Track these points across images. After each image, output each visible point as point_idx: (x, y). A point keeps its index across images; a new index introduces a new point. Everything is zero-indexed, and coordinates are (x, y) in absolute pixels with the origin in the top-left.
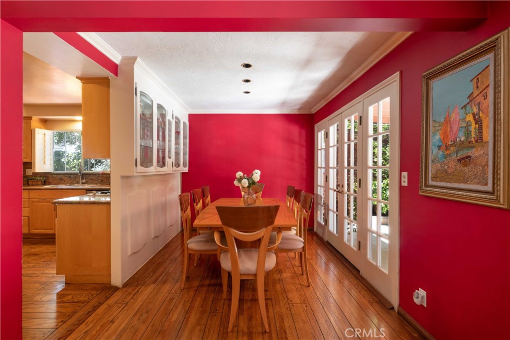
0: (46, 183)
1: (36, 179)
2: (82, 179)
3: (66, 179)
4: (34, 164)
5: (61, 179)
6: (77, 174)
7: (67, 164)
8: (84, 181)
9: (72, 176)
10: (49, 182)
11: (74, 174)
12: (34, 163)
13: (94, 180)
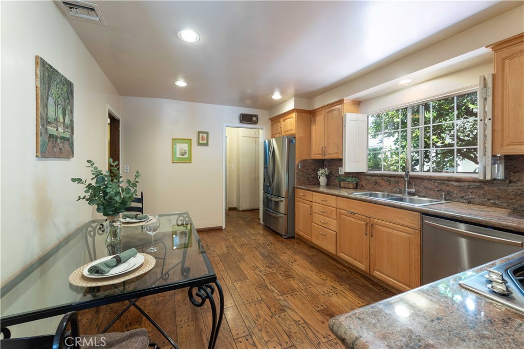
0: (358, 187)
1: (347, 180)
2: (410, 185)
3: (383, 183)
4: (345, 161)
5: (376, 183)
6: (401, 177)
7: (385, 160)
8: (413, 190)
9: (392, 179)
10: (362, 186)
11: (395, 176)
12: (345, 159)
13: (430, 190)
